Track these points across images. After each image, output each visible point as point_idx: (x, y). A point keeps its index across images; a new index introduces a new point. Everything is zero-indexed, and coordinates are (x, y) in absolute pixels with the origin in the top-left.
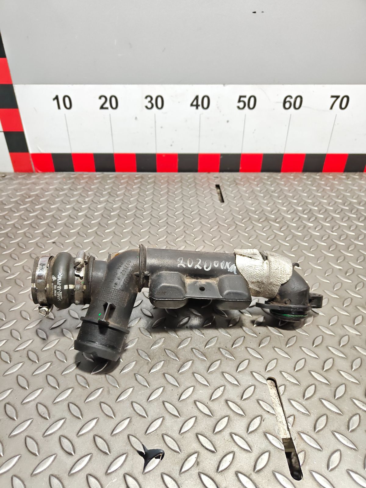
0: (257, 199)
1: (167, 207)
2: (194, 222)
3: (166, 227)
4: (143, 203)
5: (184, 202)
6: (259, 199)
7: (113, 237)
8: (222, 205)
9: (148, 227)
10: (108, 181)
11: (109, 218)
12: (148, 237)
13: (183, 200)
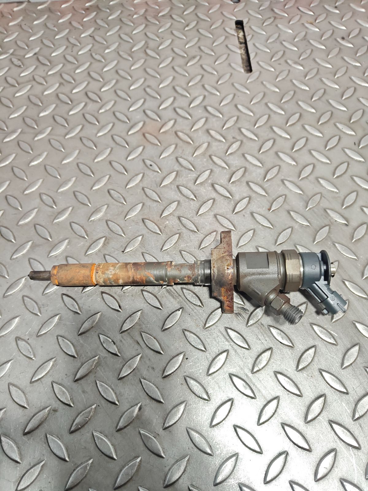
0: (314, 60)
1: (145, 90)
2: (195, 130)
3: (141, 149)
4: (100, 81)
5: (176, 75)
6: (317, 59)
7: (43, 181)
8: (248, 81)
9: (108, 151)
10: (35, 23)
11: (36, 127)
12: (108, 176)
13: (173, 68)
